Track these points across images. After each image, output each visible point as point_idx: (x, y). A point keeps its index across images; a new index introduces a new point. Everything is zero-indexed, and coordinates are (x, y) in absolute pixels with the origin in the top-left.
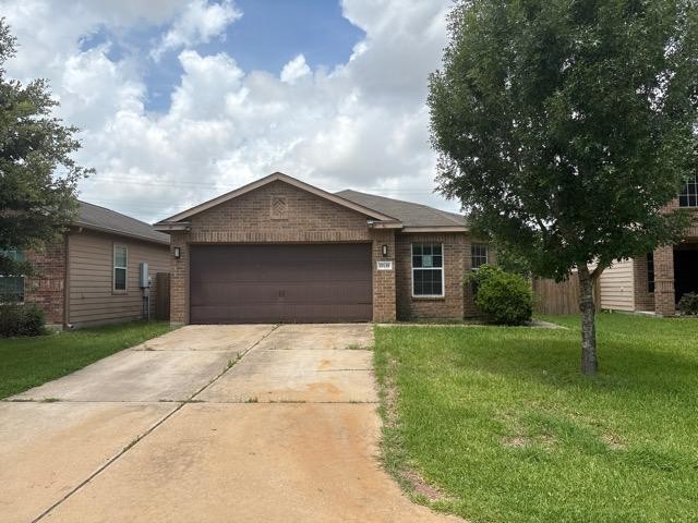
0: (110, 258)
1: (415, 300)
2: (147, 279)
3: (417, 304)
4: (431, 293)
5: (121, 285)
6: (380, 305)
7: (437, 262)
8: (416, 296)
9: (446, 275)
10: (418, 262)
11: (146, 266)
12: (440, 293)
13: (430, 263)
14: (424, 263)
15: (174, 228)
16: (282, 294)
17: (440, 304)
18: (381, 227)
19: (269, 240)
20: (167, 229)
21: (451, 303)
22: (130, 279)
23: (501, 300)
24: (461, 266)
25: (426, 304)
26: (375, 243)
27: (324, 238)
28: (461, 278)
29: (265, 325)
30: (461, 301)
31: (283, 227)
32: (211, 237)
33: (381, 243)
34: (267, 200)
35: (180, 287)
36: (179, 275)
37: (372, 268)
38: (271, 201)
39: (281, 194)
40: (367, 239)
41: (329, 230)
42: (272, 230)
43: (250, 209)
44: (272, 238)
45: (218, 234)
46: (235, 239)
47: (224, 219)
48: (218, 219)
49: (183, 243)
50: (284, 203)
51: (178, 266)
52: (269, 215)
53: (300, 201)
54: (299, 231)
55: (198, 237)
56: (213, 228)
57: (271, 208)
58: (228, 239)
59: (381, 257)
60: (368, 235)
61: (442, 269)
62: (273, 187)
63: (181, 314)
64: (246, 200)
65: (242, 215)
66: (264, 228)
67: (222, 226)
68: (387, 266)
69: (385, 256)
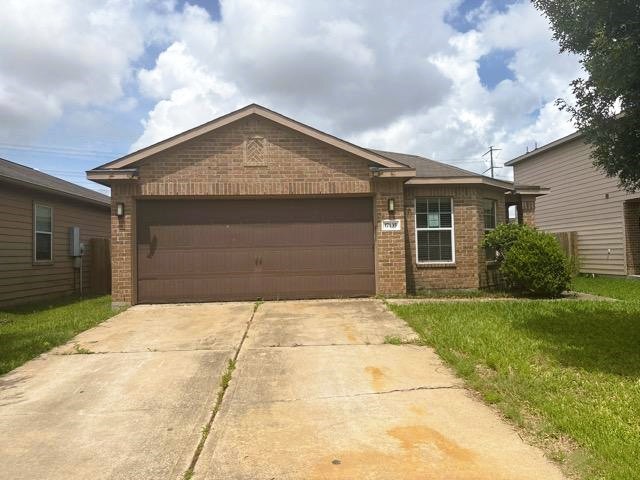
0: (29, 220)
1: (421, 268)
2: (78, 246)
3: (423, 273)
4: (437, 259)
5: (44, 254)
6: (386, 275)
7: (446, 221)
8: (421, 263)
9: (456, 238)
10: (422, 221)
11: (76, 231)
12: (449, 258)
13: (438, 223)
14: (430, 223)
15: (116, 177)
16: (258, 262)
17: (451, 271)
18: (387, 175)
19: (243, 193)
20: (107, 177)
21: (463, 272)
22: (56, 246)
23: (539, 266)
24: (474, 226)
25: (434, 272)
26: (379, 196)
27: (314, 191)
28: (475, 240)
29: (239, 304)
30: (476, 268)
31: (261, 176)
32: (166, 189)
33: (387, 197)
34: (239, 141)
35: (124, 255)
36: (123, 239)
37: (374, 228)
38: (245, 142)
39: (257, 133)
40: (368, 191)
41: (320, 180)
42: (246, 180)
43: (217, 152)
44: (246, 190)
45: (175, 185)
46: (198, 192)
47: (183, 166)
48: (175, 165)
49: (128, 197)
50: (261, 145)
51: (121, 227)
52: (242, 161)
53: (282, 143)
54: (282, 181)
55: (148, 189)
56: (168, 177)
57: (245, 152)
58: (188, 191)
59: (386, 214)
60: (368, 187)
61: (452, 229)
62: (247, 124)
63: (127, 291)
64: (212, 141)
65: (207, 161)
66: (236, 177)
67: (180, 174)
68: (395, 225)
69: (392, 213)
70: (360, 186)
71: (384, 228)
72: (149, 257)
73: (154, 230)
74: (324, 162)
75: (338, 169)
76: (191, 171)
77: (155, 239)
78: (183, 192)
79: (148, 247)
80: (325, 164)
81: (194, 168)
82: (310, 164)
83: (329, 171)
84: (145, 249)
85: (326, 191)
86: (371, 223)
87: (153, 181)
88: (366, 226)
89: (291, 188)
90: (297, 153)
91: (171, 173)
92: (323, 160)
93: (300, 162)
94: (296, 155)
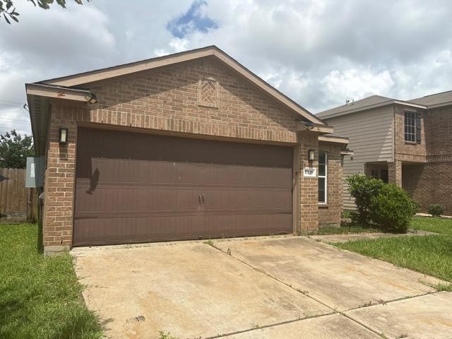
6: (306, 215)
9: (329, 184)
12: (323, 200)
16: (201, 200)
17: (325, 210)
19: (196, 132)
21: (332, 211)
26: (302, 147)
31: (213, 118)
32: (119, 119)
33: (308, 148)
34: (195, 79)
35: (64, 190)
36: (65, 170)
37: (298, 173)
38: (200, 82)
39: (210, 75)
40: (295, 142)
41: (260, 127)
42: (199, 119)
43: (173, 87)
44: (199, 129)
45: (129, 115)
46: (152, 126)
47: (139, 96)
48: (129, 93)
49: (72, 123)
50: (214, 88)
51: (63, 157)
52: (196, 100)
53: (231, 88)
54: (231, 124)
55: (98, 116)
56: (121, 105)
57: (200, 92)
58: (143, 124)
59: (307, 162)
60: (296, 138)
61: (326, 177)
62: (202, 65)
63: (66, 233)
64: (169, 74)
65: (163, 94)
66: (189, 115)
67: (135, 104)
68: (312, 172)
69: (311, 161)
70: (289, 137)
71: (306, 175)
72: (89, 192)
73: (97, 163)
74: (263, 111)
75: (274, 119)
76: (145, 102)
77: (97, 172)
78: (137, 123)
79: (88, 181)
80: (265, 114)
81: (149, 99)
82: (252, 112)
83: (267, 120)
84: (86, 183)
85: (264, 138)
86: (290, 170)
87: (104, 107)
88: (287, 171)
89: (237, 132)
90: (244, 100)
91: (126, 101)
92: (263, 110)
93: (245, 109)
94: (243, 102)
